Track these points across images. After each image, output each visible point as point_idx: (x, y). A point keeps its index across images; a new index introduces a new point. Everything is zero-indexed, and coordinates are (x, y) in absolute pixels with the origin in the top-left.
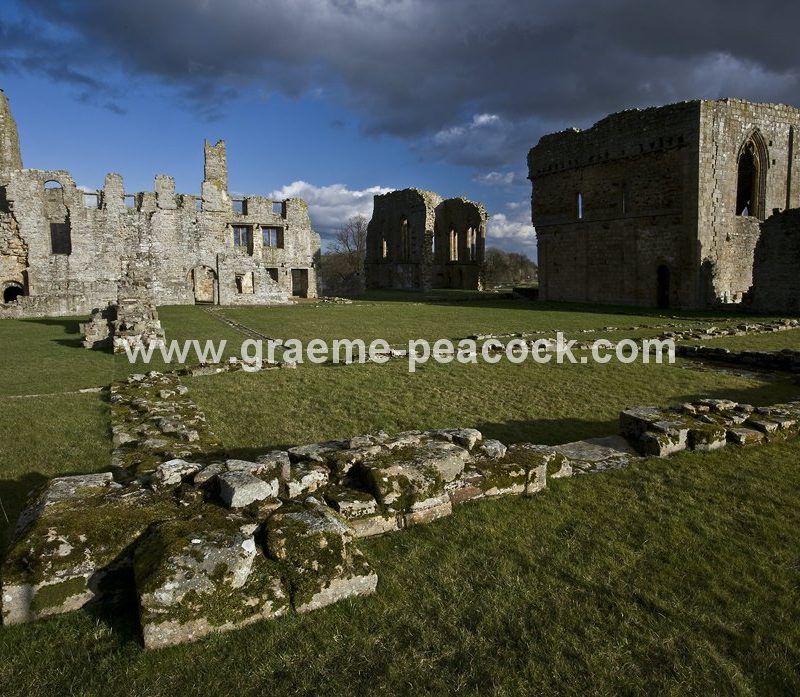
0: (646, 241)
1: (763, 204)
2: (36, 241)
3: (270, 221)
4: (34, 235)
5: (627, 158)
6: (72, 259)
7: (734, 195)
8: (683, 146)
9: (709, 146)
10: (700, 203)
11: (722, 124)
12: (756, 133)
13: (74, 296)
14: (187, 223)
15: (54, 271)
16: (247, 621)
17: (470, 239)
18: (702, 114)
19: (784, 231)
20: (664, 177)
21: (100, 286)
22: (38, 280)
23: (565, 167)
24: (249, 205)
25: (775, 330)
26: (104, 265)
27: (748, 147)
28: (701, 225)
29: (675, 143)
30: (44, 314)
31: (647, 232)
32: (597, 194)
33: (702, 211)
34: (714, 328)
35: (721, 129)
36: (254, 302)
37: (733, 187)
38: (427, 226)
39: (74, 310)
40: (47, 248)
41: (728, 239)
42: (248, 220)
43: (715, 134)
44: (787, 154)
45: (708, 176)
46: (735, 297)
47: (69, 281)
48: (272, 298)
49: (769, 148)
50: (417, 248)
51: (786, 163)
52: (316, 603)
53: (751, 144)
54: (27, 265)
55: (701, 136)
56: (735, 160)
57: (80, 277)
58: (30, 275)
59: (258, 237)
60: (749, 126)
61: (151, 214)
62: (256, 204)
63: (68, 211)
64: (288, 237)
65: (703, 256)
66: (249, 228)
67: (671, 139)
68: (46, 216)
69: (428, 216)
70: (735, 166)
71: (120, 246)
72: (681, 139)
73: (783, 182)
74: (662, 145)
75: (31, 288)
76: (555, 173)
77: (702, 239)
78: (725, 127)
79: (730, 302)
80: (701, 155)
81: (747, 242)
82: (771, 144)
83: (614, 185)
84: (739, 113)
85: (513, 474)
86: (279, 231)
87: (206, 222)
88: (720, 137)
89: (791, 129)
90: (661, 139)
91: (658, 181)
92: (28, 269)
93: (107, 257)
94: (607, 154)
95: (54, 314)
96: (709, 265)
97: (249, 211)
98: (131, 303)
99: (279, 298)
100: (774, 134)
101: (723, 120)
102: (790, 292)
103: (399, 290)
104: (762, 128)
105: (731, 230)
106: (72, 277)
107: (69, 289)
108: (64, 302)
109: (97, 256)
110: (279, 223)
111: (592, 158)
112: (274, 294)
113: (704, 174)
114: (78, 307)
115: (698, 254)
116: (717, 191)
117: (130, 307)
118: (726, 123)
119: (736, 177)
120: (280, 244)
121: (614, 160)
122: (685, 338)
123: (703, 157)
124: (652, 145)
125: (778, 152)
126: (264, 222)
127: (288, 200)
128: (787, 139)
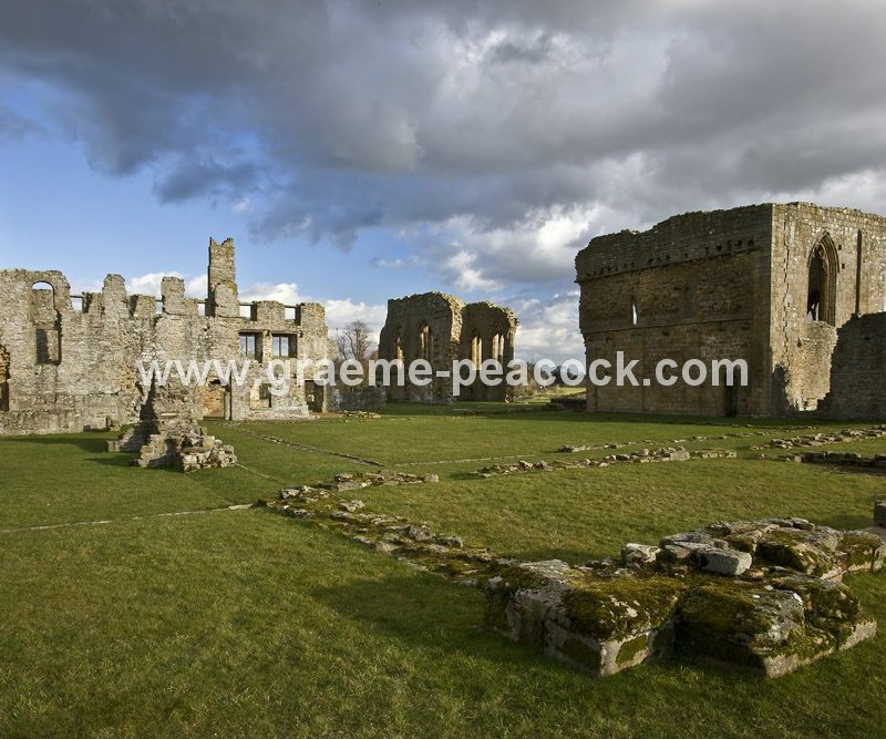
0: (712, 347)
1: (833, 308)
2: (20, 349)
3: (282, 328)
4: (18, 343)
5: (691, 261)
6: (61, 370)
7: (806, 299)
8: (754, 250)
9: (781, 250)
10: (772, 308)
11: (793, 228)
12: (826, 237)
13: (67, 411)
14: (197, 330)
15: (40, 382)
16: (817, 657)
17: (496, 347)
18: (774, 217)
19: (863, 336)
20: (732, 281)
21: (94, 401)
22: (21, 394)
23: (620, 270)
24: (258, 310)
25: (878, 435)
26: (100, 376)
27: (817, 250)
28: (773, 330)
29: (744, 247)
30: (29, 432)
31: (713, 338)
32: (656, 299)
33: (774, 316)
34: (820, 435)
35: (792, 233)
36: (272, 417)
37: (804, 292)
38: (453, 333)
39: (67, 427)
40: (31, 358)
41: (799, 345)
42: (257, 327)
43: (786, 238)
44: (855, 258)
45: (780, 280)
46: (806, 404)
47: (57, 395)
48: (291, 412)
49: (839, 252)
50: (441, 357)
51: (855, 267)
52: (849, 645)
53: (820, 247)
54: (8, 376)
55: (774, 240)
56: (806, 264)
57: (70, 389)
58: (11, 388)
59: (269, 345)
60: (819, 230)
61: (156, 320)
62: (266, 309)
63: (59, 316)
64: (302, 345)
65: (775, 363)
66: (258, 335)
67: (740, 242)
68: (32, 321)
69: (454, 322)
70: (805, 270)
71: (119, 355)
72: (751, 242)
73: (852, 286)
74: (730, 246)
75: (11, 403)
76: (606, 277)
77: (774, 346)
78: (796, 231)
79: (801, 409)
80: (773, 259)
81: (818, 347)
82: (840, 248)
83: (676, 289)
84: (809, 216)
85: (866, 553)
86: (292, 338)
87: (219, 329)
88: (791, 241)
89: (860, 233)
90: (729, 242)
91: (725, 286)
92: (9, 380)
93: (102, 367)
94: (668, 257)
95: (42, 431)
96: (781, 371)
97: (259, 317)
98: (171, 418)
99: (300, 412)
100: (843, 238)
101: (794, 224)
102: (869, 398)
103: (416, 403)
104: (831, 232)
105: (803, 336)
106: (61, 390)
107: (57, 403)
108: (55, 417)
109: (91, 366)
110: (292, 330)
111: (651, 260)
112: (294, 408)
113: (776, 278)
114: (71, 424)
115: (769, 360)
116: (789, 296)
117: (172, 421)
118: (796, 227)
119: (806, 281)
120: (293, 353)
121: (676, 264)
122: (795, 445)
123: (775, 261)
124: (719, 248)
125: (847, 256)
126: (275, 329)
127: (303, 304)
128: (856, 244)
